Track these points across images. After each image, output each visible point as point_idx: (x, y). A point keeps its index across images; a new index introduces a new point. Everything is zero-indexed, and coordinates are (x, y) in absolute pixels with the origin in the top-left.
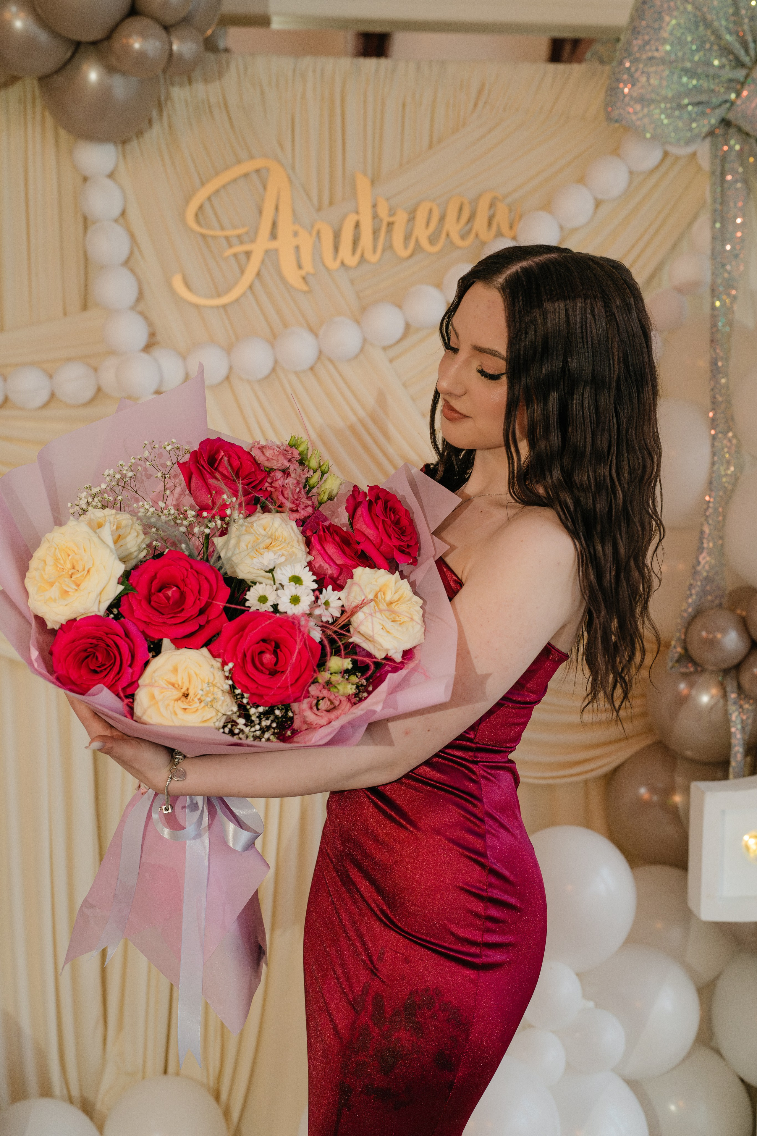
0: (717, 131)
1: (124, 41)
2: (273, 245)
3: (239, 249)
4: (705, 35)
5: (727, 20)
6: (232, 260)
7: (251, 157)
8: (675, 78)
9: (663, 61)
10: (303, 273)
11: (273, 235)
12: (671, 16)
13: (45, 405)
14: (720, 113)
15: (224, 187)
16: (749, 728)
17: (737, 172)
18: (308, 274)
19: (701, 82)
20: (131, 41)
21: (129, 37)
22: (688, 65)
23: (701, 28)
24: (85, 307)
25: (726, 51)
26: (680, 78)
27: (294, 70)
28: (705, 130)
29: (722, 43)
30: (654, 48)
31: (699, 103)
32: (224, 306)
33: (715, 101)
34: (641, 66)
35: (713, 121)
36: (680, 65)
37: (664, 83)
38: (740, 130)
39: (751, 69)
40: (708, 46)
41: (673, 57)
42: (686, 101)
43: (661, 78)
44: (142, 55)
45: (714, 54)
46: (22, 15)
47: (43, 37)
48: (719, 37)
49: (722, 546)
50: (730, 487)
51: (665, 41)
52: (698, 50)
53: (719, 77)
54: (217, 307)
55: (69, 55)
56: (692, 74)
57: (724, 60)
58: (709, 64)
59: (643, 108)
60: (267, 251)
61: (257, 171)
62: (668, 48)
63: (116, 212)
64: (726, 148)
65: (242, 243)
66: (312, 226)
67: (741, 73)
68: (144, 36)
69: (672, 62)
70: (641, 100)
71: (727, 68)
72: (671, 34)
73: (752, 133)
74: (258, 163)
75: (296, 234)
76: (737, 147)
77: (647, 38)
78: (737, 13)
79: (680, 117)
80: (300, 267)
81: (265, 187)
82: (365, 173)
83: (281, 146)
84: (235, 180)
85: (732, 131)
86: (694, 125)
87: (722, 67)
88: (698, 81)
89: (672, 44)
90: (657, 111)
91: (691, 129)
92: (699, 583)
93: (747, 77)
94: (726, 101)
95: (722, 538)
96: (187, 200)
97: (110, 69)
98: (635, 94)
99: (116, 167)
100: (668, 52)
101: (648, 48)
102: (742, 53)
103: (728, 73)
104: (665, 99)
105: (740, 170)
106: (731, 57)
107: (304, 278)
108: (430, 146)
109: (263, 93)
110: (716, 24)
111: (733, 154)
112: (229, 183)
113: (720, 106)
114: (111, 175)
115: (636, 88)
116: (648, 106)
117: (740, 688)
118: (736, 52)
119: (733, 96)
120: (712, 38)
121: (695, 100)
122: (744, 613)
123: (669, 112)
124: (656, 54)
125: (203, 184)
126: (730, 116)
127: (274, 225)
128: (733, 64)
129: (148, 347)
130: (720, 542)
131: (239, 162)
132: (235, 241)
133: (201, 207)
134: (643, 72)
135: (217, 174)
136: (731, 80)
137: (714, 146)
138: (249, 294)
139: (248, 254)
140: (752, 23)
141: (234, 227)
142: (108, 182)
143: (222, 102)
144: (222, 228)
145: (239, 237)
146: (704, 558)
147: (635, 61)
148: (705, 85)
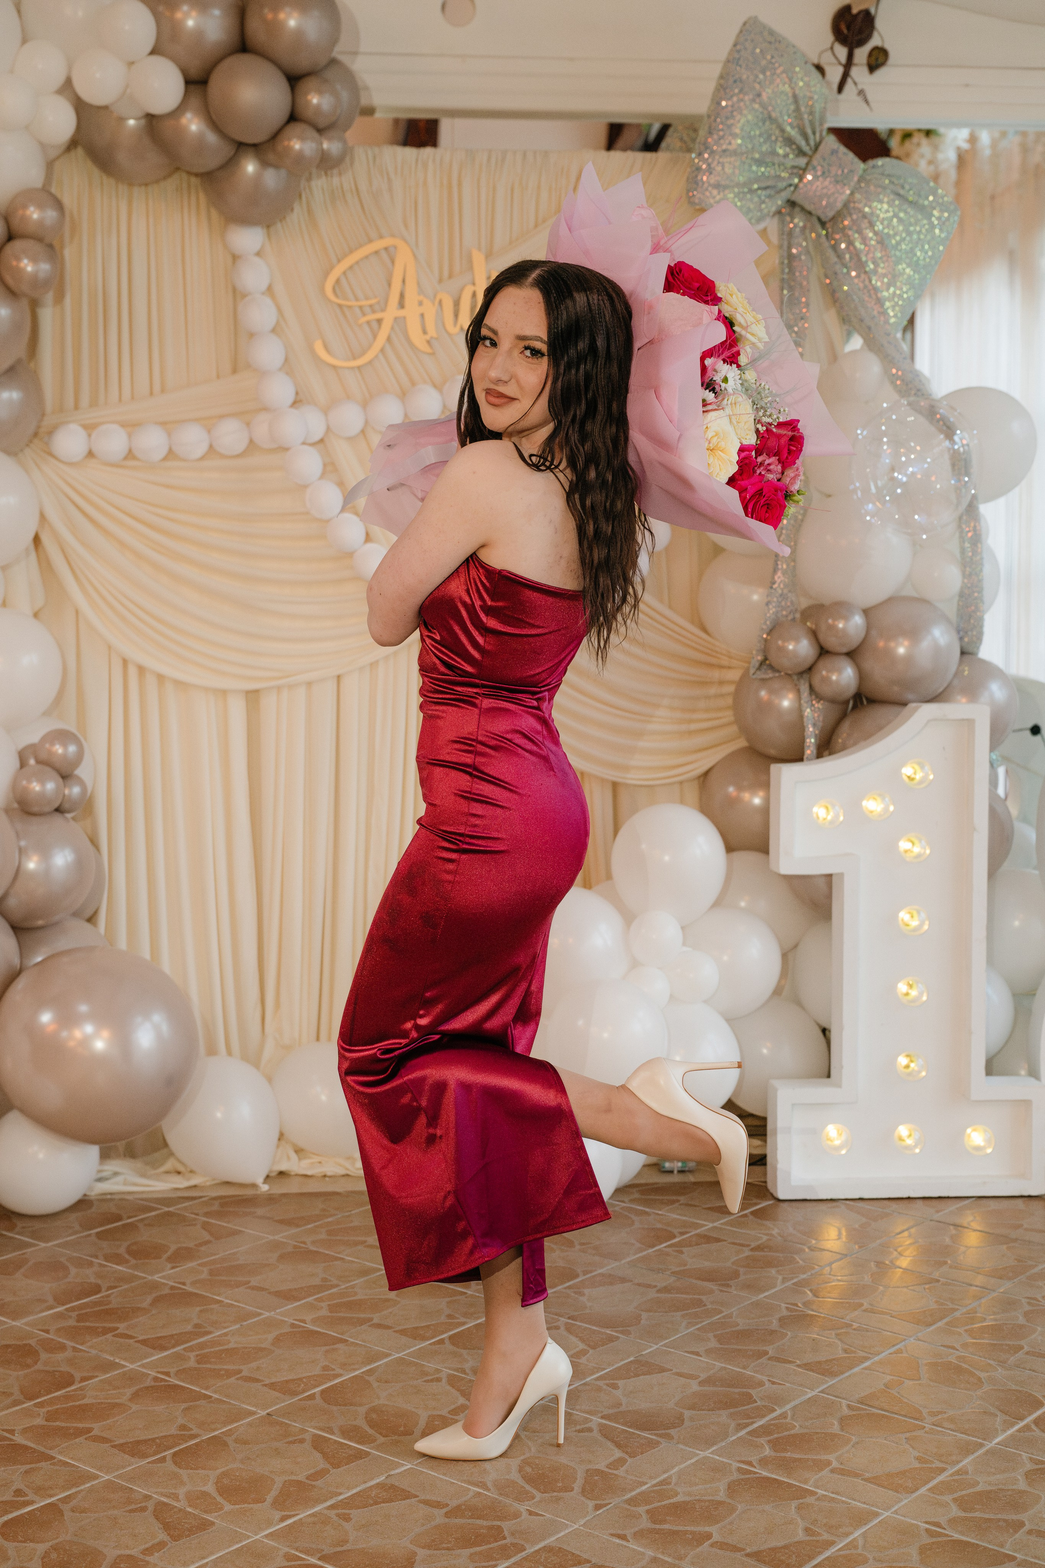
0: (783, 210)
1: (286, 143)
2: (401, 313)
3: (372, 317)
4: (771, 129)
5: (789, 116)
6: (366, 328)
7: (381, 237)
8: (746, 167)
9: (735, 153)
10: (428, 337)
11: (402, 305)
12: (741, 113)
13: (202, 458)
14: (785, 195)
15: (357, 263)
16: (820, 724)
17: (801, 245)
18: (432, 338)
19: (768, 169)
20: (292, 143)
21: (289, 140)
22: (757, 156)
23: (767, 123)
24: (235, 371)
25: (789, 141)
26: (750, 166)
27: (417, 160)
28: (774, 209)
29: (786, 135)
30: (727, 141)
31: (766, 188)
32: (359, 368)
33: (781, 185)
34: (717, 157)
35: (780, 203)
36: (750, 156)
37: (737, 171)
38: (803, 209)
39: (811, 157)
40: (773, 138)
41: (744, 148)
42: (756, 186)
43: (734, 168)
44: (300, 154)
45: (779, 144)
46: (196, 120)
47: (212, 138)
48: (783, 131)
49: (794, 567)
50: (800, 517)
51: (735, 136)
52: (765, 142)
53: (783, 164)
54: (352, 368)
55: (232, 153)
56: (759, 162)
57: (788, 150)
58: (774, 153)
59: (719, 193)
60: (396, 319)
61: (386, 249)
62: (739, 141)
63: (264, 286)
64: (791, 225)
65: (374, 312)
66: (435, 297)
67: (802, 161)
68: (302, 139)
69: (742, 154)
70: (717, 186)
71: (791, 156)
72: (742, 130)
73: (814, 212)
74: (387, 242)
75: (420, 303)
76: (801, 224)
77: (721, 133)
78: (797, 109)
79: (751, 200)
80: (425, 332)
81: (393, 262)
82: (479, 249)
83: (406, 226)
84: (367, 257)
85: (797, 209)
86: (763, 206)
87: (786, 156)
88: (766, 168)
89: (742, 138)
90: (731, 195)
91: (761, 210)
92: (775, 599)
93: (807, 164)
94: (790, 185)
95: (794, 561)
96: (326, 274)
97: (265, 163)
98: (712, 181)
99: (262, 247)
100: (740, 145)
101: (722, 141)
102: (803, 143)
103: (792, 160)
104: (738, 185)
105: (804, 244)
106: (794, 147)
107: (428, 342)
108: (536, 226)
109: (389, 180)
110: (780, 120)
111: (798, 230)
112: (362, 259)
113: (786, 188)
114: (258, 254)
115: (712, 176)
116: (723, 191)
117: (811, 688)
118: (797, 142)
119: (796, 180)
120: (777, 132)
121: (763, 185)
122: (814, 627)
123: (741, 195)
124: (730, 147)
125: (339, 261)
126: (796, 198)
127: (402, 296)
128: (796, 152)
129: (296, 403)
130: (792, 564)
131: (370, 241)
132: (368, 310)
133: (338, 281)
134: (719, 163)
135: (351, 251)
136: (794, 167)
137: (782, 222)
138: (381, 356)
139: (379, 321)
140: (811, 117)
141: (367, 298)
142: (257, 260)
143: (353, 188)
144: (357, 299)
145: (371, 306)
146: (779, 577)
147: (712, 153)
148: (772, 172)
